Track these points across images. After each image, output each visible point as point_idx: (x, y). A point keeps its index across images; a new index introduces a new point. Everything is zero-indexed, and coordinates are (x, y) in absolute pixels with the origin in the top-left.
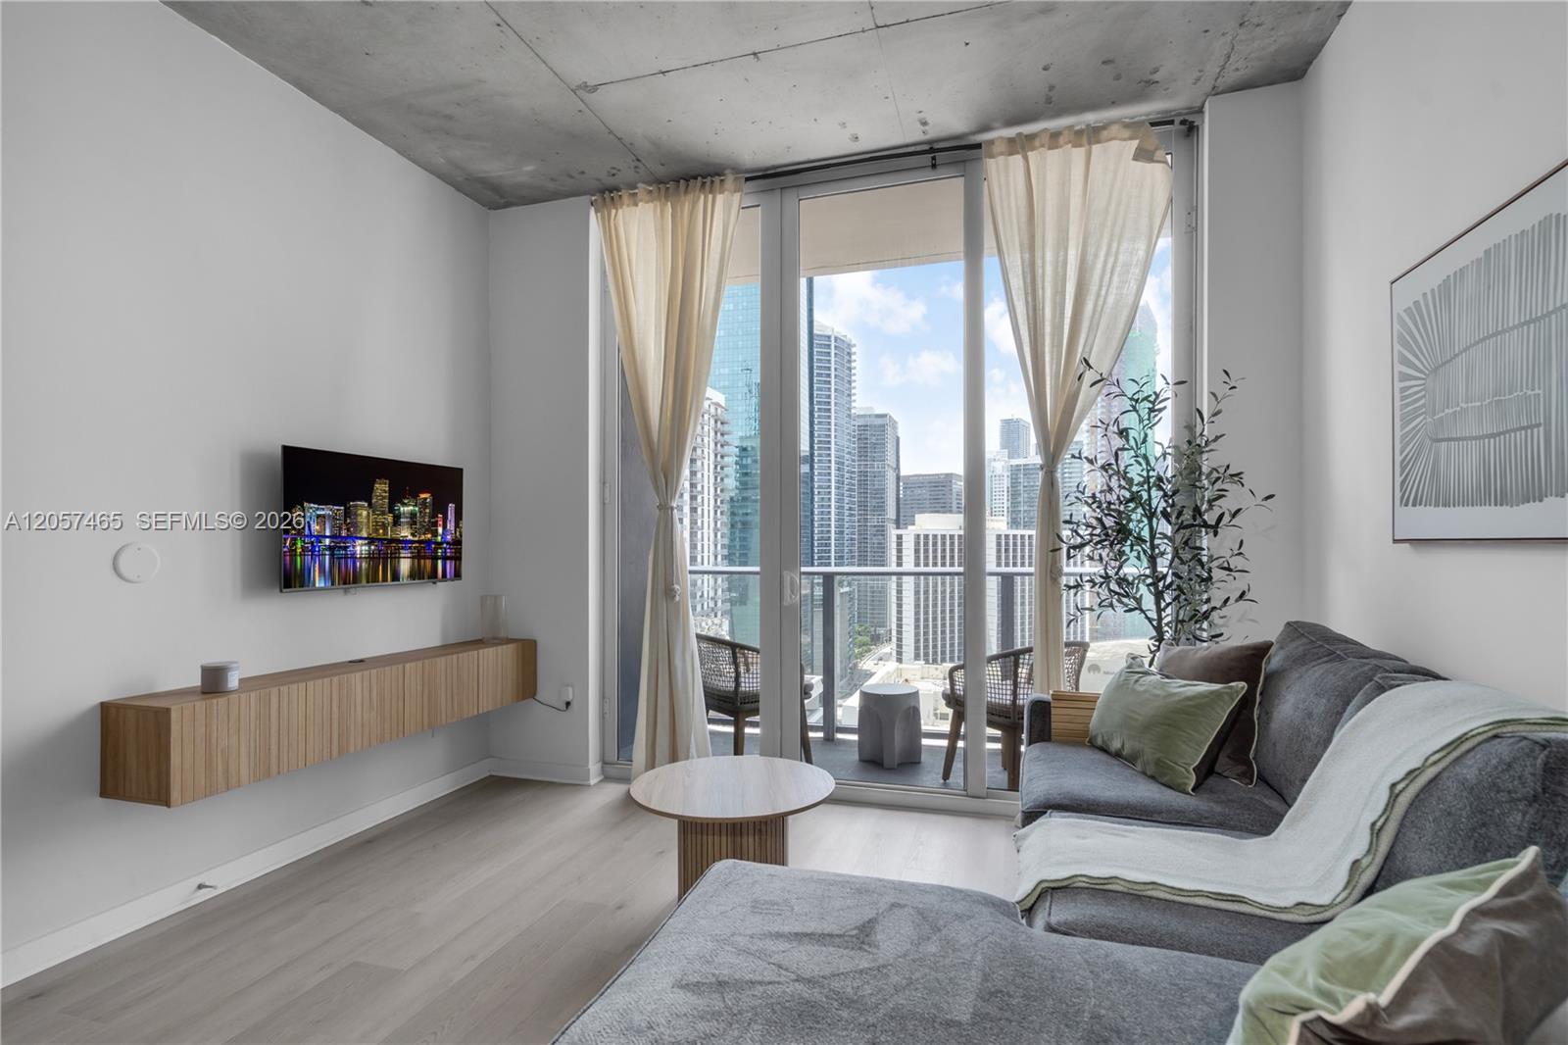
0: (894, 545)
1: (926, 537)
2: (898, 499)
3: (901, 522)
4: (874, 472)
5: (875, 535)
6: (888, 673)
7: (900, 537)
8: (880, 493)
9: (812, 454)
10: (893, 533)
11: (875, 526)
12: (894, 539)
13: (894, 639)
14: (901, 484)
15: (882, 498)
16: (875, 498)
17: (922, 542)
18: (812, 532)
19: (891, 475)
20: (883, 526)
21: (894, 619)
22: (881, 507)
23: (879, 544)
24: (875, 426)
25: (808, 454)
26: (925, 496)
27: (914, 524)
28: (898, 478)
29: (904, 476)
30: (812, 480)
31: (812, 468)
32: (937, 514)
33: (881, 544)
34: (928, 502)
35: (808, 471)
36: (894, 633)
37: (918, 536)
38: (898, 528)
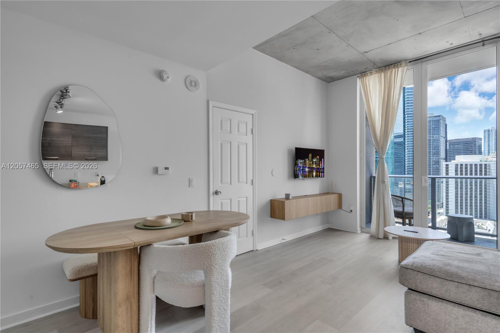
0: (444, 169)
1: (462, 165)
2: (446, 150)
3: (448, 159)
4: (434, 139)
5: (434, 165)
6: (442, 220)
7: (447, 165)
8: (437, 148)
9: (404, 134)
10: (443, 164)
11: (434, 161)
12: (444, 166)
13: (444, 207)
14: (448, 143)
15: (438, 149)
16: (434, 150)
17: (460, 168)
18: (405, 164)
19: (442, 140)
20: (439, 161)
21: (444, 199)
22: (438, 153)
23: (436, 168)
24: (434, 121)
25: (403, 134)
26: (461, 148)
27: (455, 160)
28: (446, 141)
29: (449, 140)
30: (405, 144)
31: (404, 139)
32: (467, 155)
33: (437, 168)
34: (462, 150)
35: (403, 140)
36: (444, 204)
37: (457, 165)
38: (446, 161)
